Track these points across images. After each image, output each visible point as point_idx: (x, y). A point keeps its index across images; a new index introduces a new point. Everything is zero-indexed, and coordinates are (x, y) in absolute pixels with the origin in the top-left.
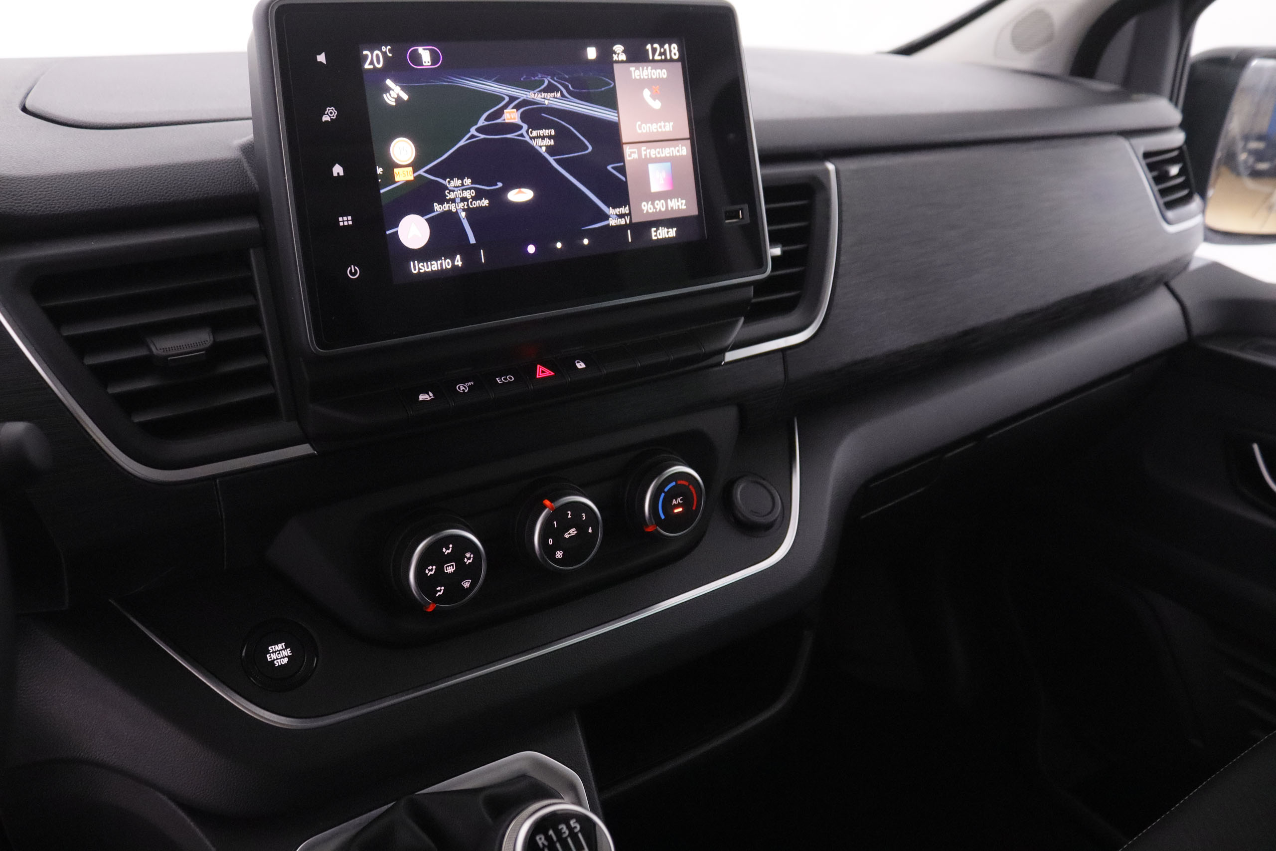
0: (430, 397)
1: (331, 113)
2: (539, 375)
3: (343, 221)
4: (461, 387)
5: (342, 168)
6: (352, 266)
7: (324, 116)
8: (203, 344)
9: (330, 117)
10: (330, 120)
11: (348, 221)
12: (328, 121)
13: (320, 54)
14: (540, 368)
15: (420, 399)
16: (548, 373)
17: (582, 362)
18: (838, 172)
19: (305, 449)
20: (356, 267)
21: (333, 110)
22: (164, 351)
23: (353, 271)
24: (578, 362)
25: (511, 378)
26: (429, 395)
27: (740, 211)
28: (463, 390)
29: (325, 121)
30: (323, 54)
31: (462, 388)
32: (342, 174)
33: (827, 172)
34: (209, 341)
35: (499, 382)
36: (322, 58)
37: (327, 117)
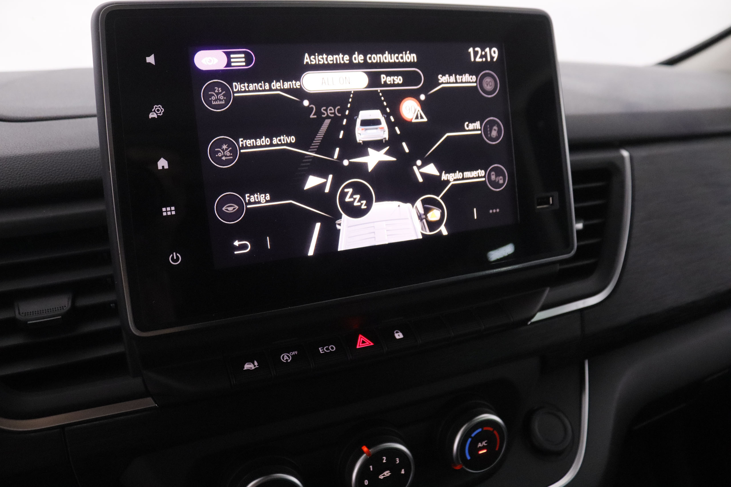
0: (255, 366)
1: (158, 110)
2: (359, 346)
3: (167, 211)
4: (285, 356)
5: (167, 162)
6: (174, 253)
7: (151, 113)
8: (61, 309)
9: (157, 114)
10: (156, 117)
11: (171, 211)
12: (155, 118)
13: (149, 56)
14: (361, 338)
15: (245, 369)
16: (369, 343)
17: (401, 332)
18: (631, 158)
20: (178, 254)
21: (160, 107)
22: (25, 315)
23: (175, 258)
24: (397, 332)
25: (332, 348)
26: (254, 364)
27: (551, 199)
28: (287, 360)
29: (152, 118)
30: (153, 56)
31: (286, 357)
32: (166, 167)
33: (622, 158)
34: (67, 306)
35: (321, 352)
36: (151, 59)
37: (154, 114)
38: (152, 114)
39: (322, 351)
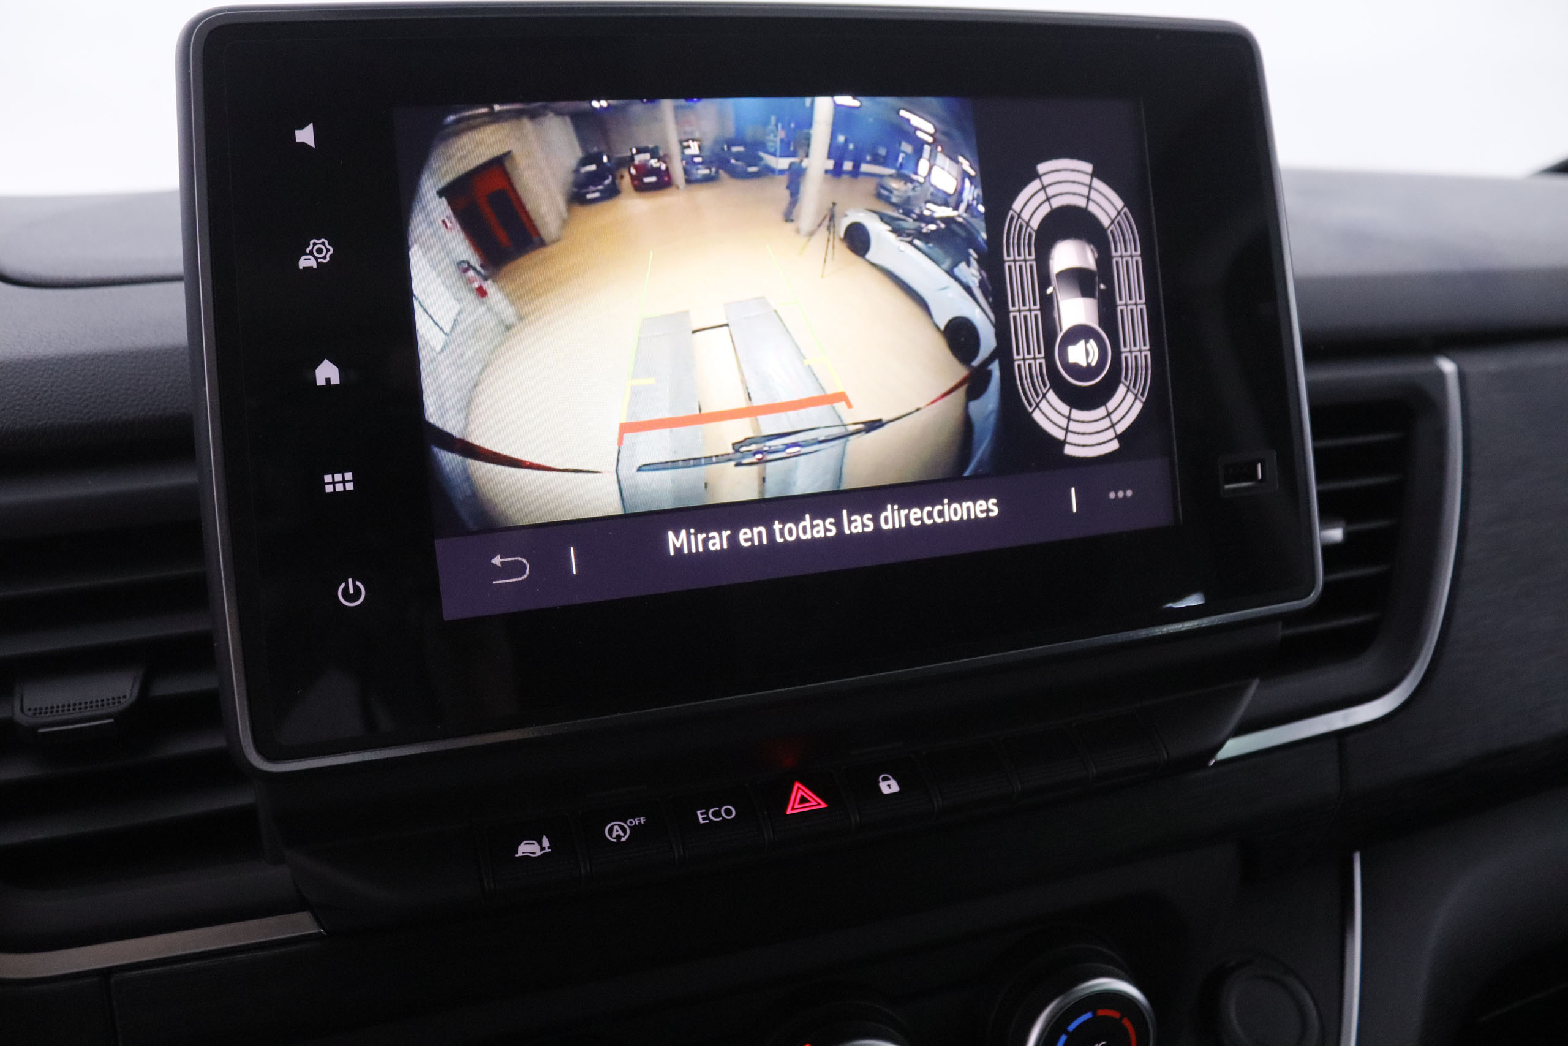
0: (542, 849)
1: (320, 251)
2: (793, 809)
3: (334, 483)
4: (616, 827)
5: (336, 369)
6: (350, 581)
7: (304, 257)
8: (114, 703)
9: (316, 258)
10: (315, 266)
11: (344, 482)
12: (311, 267)
13: (302, 127)
14: (799, 790)
15: (520, 854)
16: (816, 803)
17: (894, 779)
18: (1462, 377)
19: (303, 924)
20: (358, 583)
21: (323, 244)
22: (35, 714)
23: (351, 591)
24: (885, 779)
25: (729, 812)
26: (540, 843)
27: (1259, 466)
28: (619, 837)
29: (304, 267)
30: (310, 128)
31: (617, 831)
32: (335, 380)
33: (1441, 375)
34: (128, 697)
35: (702, 822)
36: (306, 136)
37: (309, 259)
38: (305, 259)
39: (704, 819)
